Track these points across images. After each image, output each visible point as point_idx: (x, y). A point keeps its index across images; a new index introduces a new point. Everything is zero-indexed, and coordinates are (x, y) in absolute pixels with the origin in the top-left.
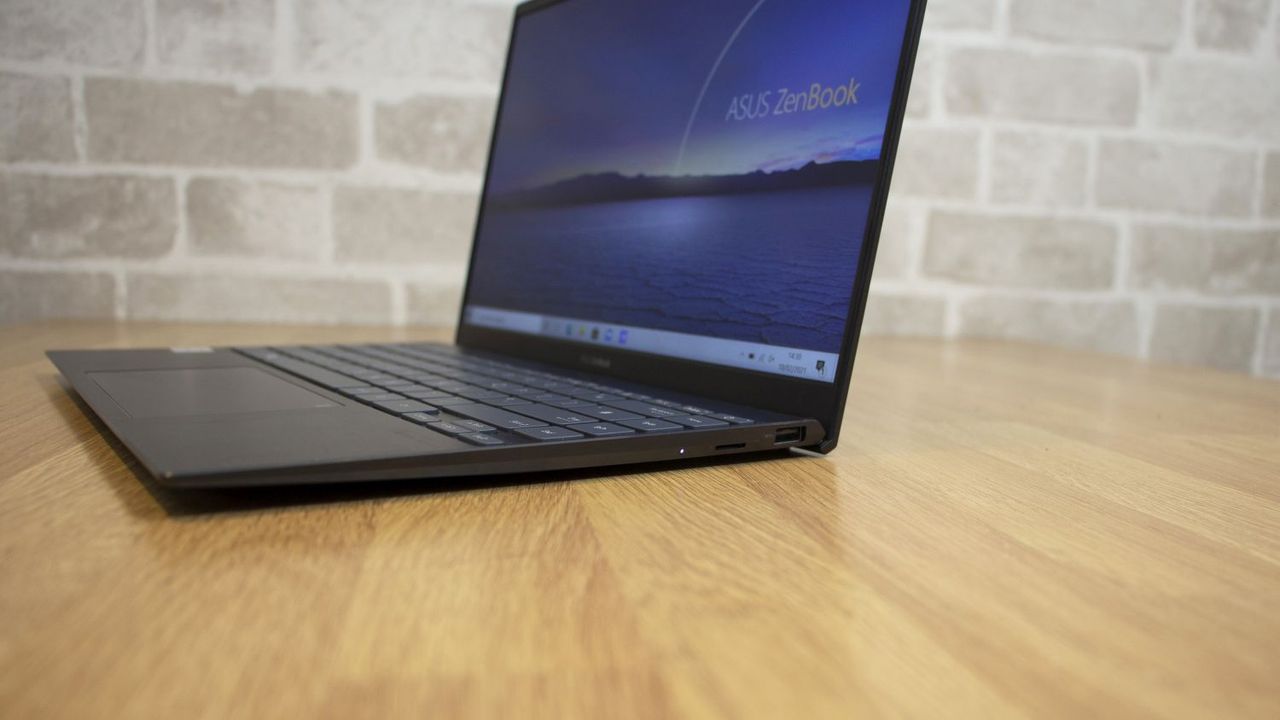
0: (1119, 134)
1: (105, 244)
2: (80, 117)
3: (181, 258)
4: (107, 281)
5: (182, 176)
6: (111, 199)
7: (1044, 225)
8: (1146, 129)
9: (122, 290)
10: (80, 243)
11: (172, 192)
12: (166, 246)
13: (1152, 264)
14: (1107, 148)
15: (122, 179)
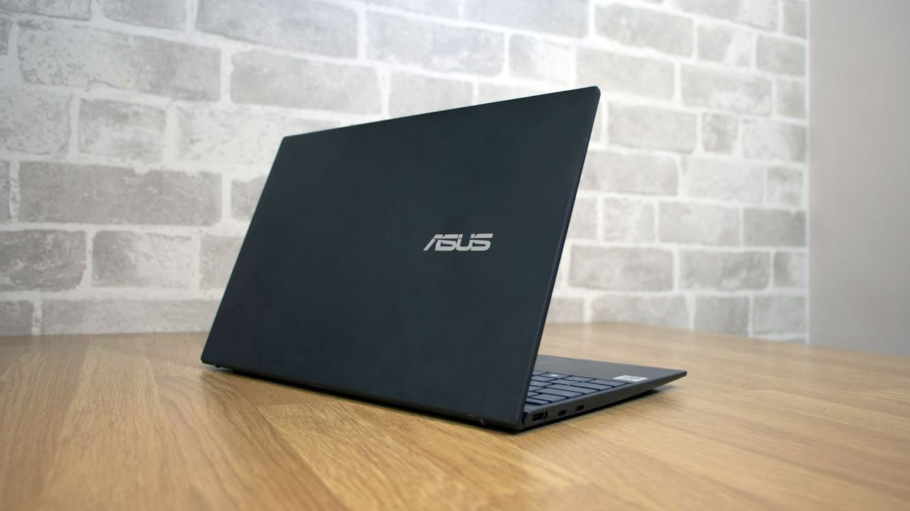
0: (669, 199)
1: (26, 280)
2: (15, 189)
3: (87, 289)
4: (27, 307)
5: (91, 230)
6: (34, 247)
7: (634, 253)
8: (682, 197)
9: (38, 314)
10: (7, 280)
11: (83, 242)
12: (77, 280)
13: (692, 275)
14: (663, 207)
15: (44, 233)
